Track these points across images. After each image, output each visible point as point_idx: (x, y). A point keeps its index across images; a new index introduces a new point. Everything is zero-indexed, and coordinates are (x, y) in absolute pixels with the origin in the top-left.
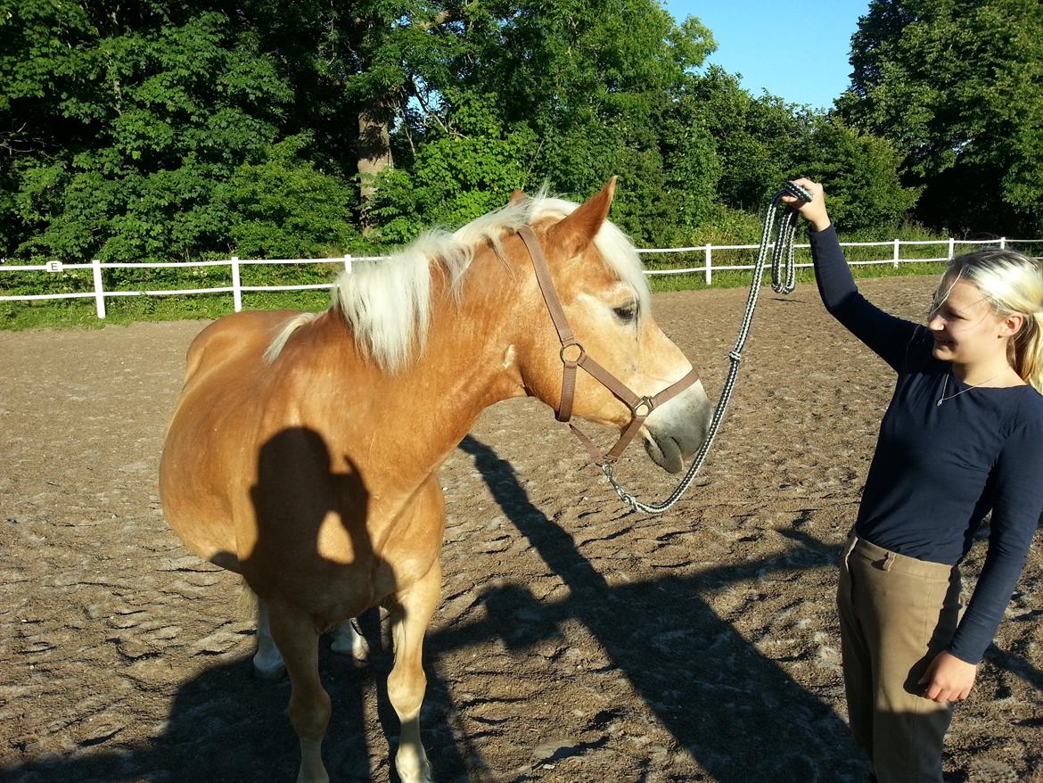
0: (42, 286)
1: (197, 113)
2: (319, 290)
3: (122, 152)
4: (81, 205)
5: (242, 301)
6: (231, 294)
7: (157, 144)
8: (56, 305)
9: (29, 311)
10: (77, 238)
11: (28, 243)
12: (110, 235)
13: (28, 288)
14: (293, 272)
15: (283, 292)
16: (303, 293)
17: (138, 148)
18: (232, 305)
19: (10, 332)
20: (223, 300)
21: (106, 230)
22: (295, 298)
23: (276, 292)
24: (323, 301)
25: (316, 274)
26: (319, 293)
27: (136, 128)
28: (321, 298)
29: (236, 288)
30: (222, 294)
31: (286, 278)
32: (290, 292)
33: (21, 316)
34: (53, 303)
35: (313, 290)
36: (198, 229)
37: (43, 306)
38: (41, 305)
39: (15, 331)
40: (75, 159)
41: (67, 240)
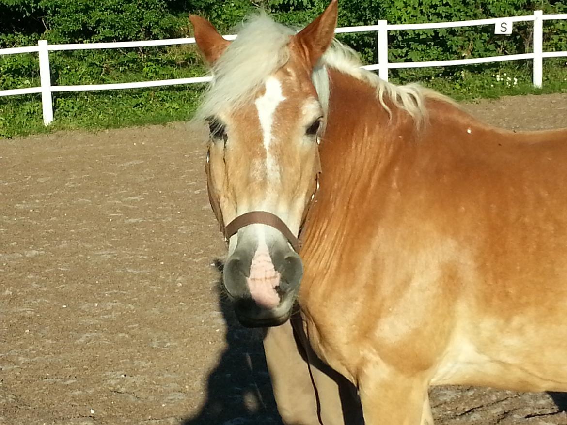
2: (171, 88)
5: (54, 108)
6: (38, 97)
14: (134, 61)
15: (115, 92)
16: (145, 94)
18: (38, 114)
20: (28, 107)
22: (134, 101)
23: (108, 92)
24: (175, 105)
25: (172, 63)
26: (171, 93)
28: (173, 100)
29: (46, 89)
30: (25, 98)
31: (124, 71)
32: (128, 92)
35: (162, 88)
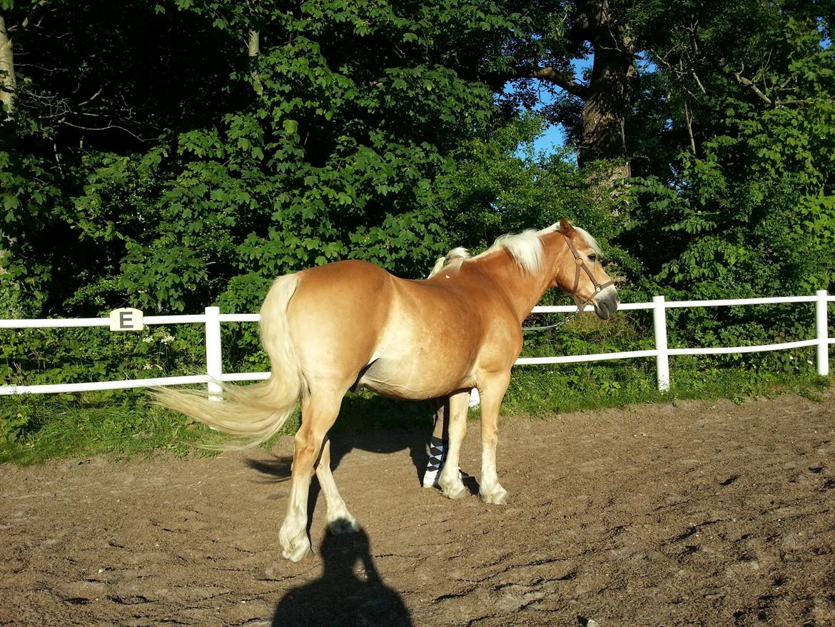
0: (103, 365)
1: (414, 28)
3: (265, 123)
4: (187, 213)
7: (326, 106)
8: (125, 403)
9: (68, 417)
10: (178, 271)
11: (90, 290)
12: (236, 272)
13: (78, 369)
17: (292, 115)
19: (14, 469)
21: (229, 261)
27: (293, 69)
33: (50, 430)
34: (122, 399)
36: (394, 256)
37: (99, 405)
38: (98, 403)
39: (26, 465)
40: (182, 138)
41: (159, 276)
